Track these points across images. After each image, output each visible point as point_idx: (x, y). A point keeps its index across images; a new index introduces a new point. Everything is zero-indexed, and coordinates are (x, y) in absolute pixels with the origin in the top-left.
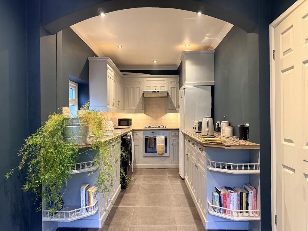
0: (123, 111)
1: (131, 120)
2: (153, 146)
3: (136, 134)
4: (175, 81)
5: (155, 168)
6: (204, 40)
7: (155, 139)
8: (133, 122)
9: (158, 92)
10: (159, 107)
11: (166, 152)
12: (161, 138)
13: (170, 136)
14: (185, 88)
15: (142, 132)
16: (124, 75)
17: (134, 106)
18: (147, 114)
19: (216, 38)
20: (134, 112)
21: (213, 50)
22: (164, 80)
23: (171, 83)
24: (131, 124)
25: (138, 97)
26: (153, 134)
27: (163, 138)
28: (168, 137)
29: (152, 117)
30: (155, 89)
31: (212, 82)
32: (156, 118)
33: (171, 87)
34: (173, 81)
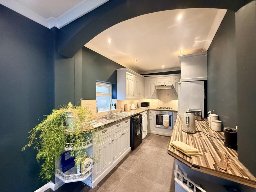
0: (144, 98)
1: (149, 103)
2: (161, 121)
3: (151, 113)
4: (178, 78)
5: (163, 136)
6: (195, 44)
7: (162, 117)
8: (150, 104)
9: (165, 86)
10: (168, 95)
11: (170, 126)
12: (166, 117)
13: (173, 116)
14: (180, 83)
15: (154, 111)
16: (145, 77)
17: (151, 95)
18: (160, 100)
19: (207, 40)
20: (150, 98)
21: (206, 52)
22: (170, 78)
23: (175, 79)
24: (149, 106)
25: (153, 89)
26: (161, 113)
27: (168, 117)
28: (172, 116)
29: (163, 101)
30: (164, 84)
31: (205, 77)
32: (166, 102)
33: (176, 82)
34: (177, 78)
